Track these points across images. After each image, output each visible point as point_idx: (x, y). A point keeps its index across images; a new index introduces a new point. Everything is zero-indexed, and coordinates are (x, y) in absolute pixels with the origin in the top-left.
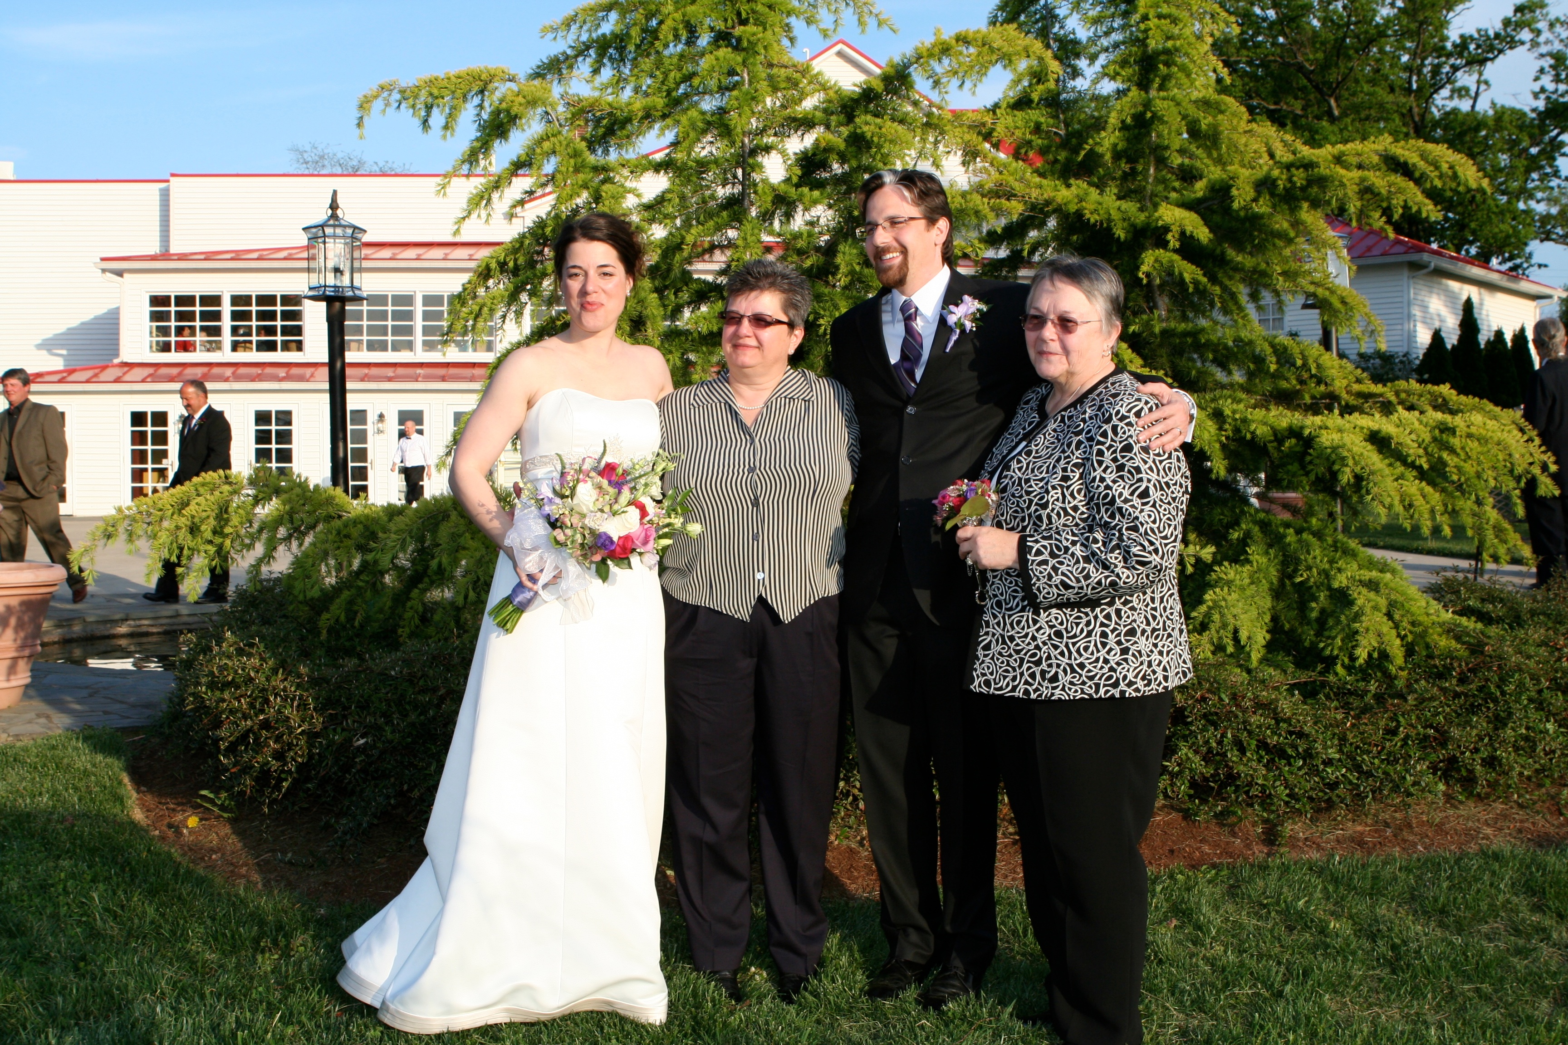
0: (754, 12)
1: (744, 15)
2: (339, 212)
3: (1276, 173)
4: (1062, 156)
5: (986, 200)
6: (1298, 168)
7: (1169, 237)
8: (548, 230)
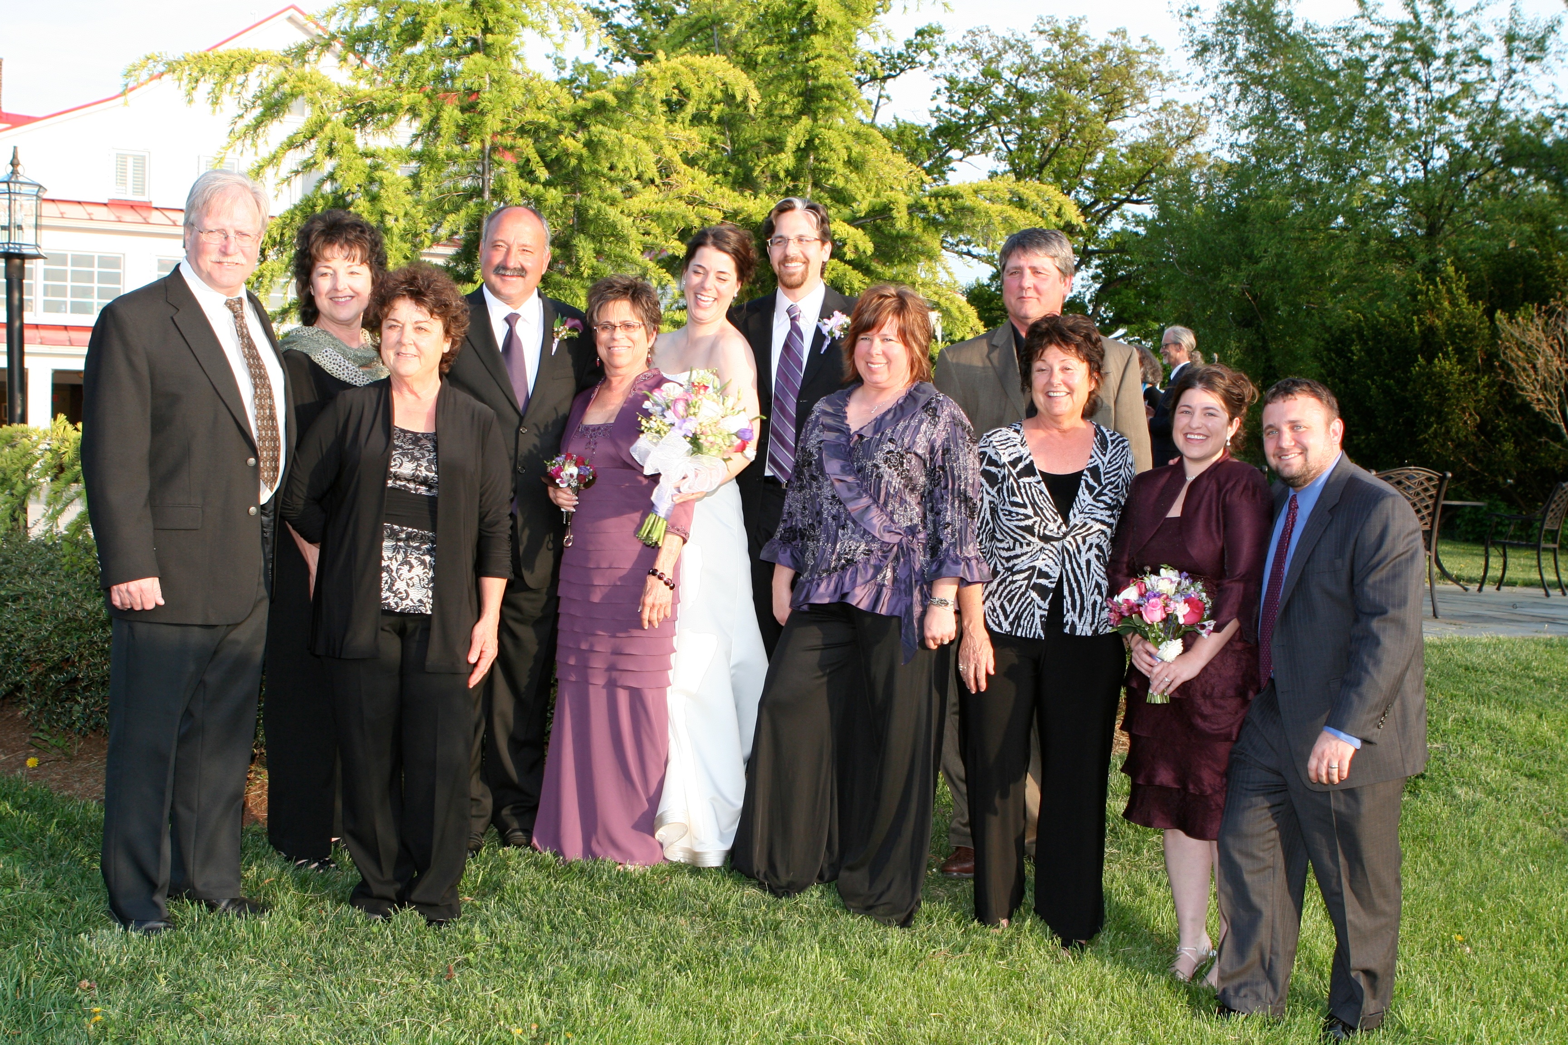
1: (491, 24)
2: (20, 169)
3: (926, 200)
6: (944, 198)
7: (846, 249)
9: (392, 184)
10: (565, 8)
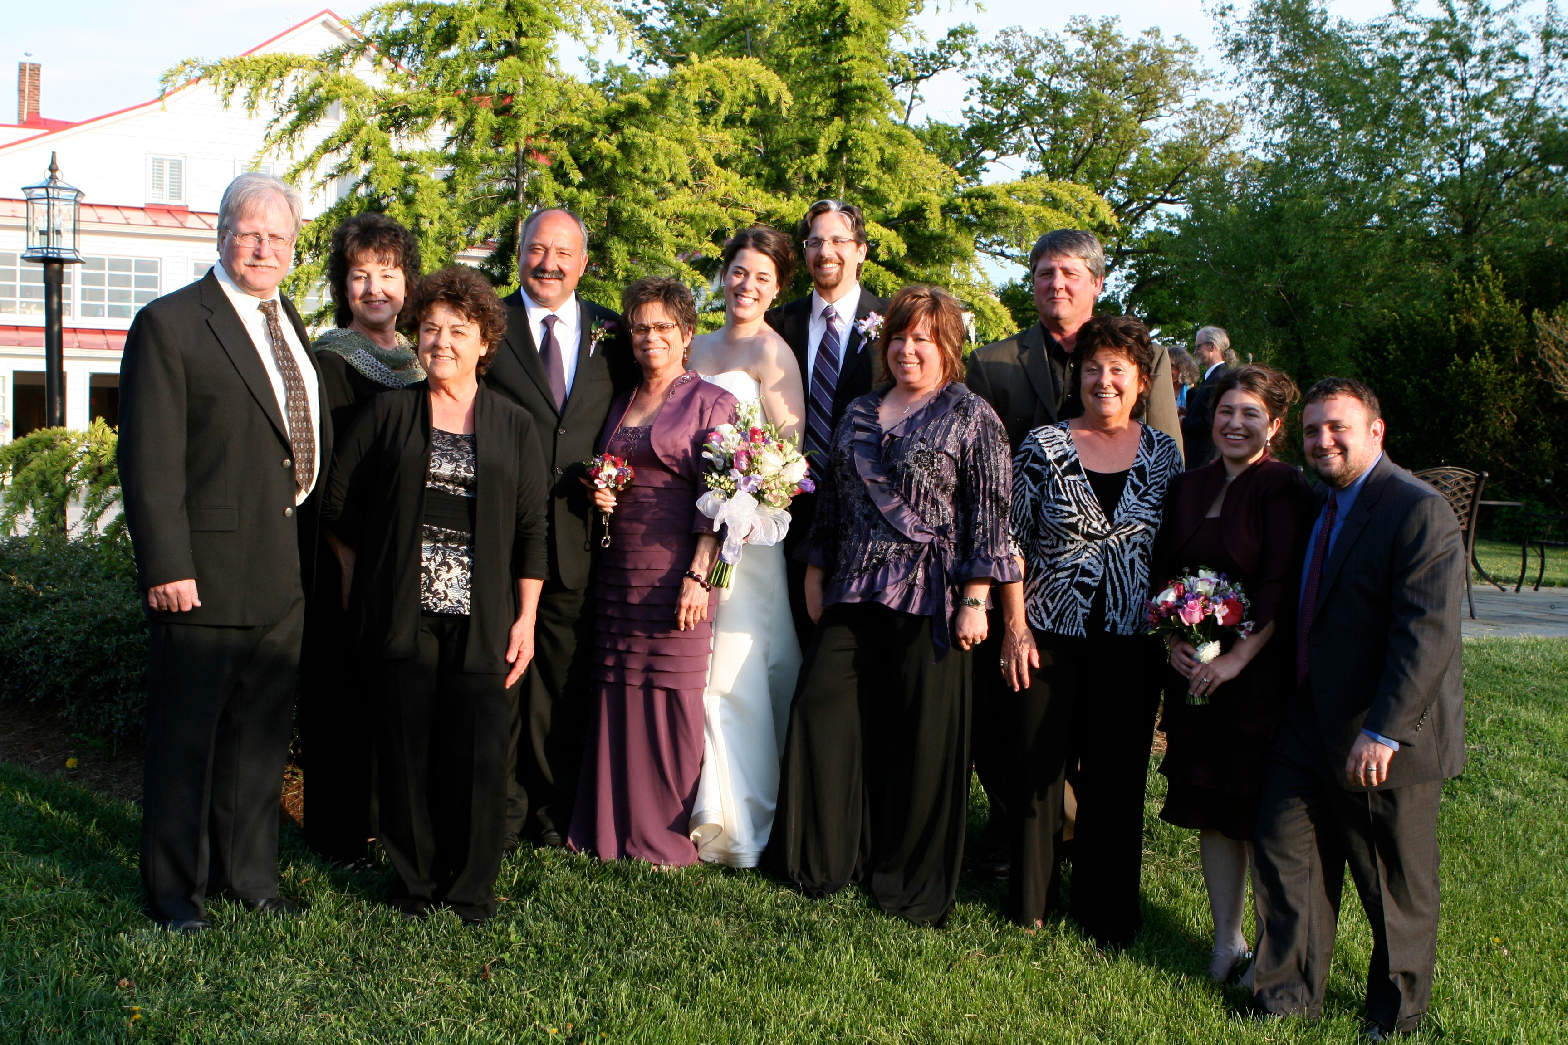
0: (532, 24)
1: (525, 27)
2: (58, 174)
3: (959, 201)
4: (765, 171)
5: (724, 209)
6: (977, 199)
7: (879, 250)
8: (354, 213)
9: (427, 187)
10: (598, 11)
